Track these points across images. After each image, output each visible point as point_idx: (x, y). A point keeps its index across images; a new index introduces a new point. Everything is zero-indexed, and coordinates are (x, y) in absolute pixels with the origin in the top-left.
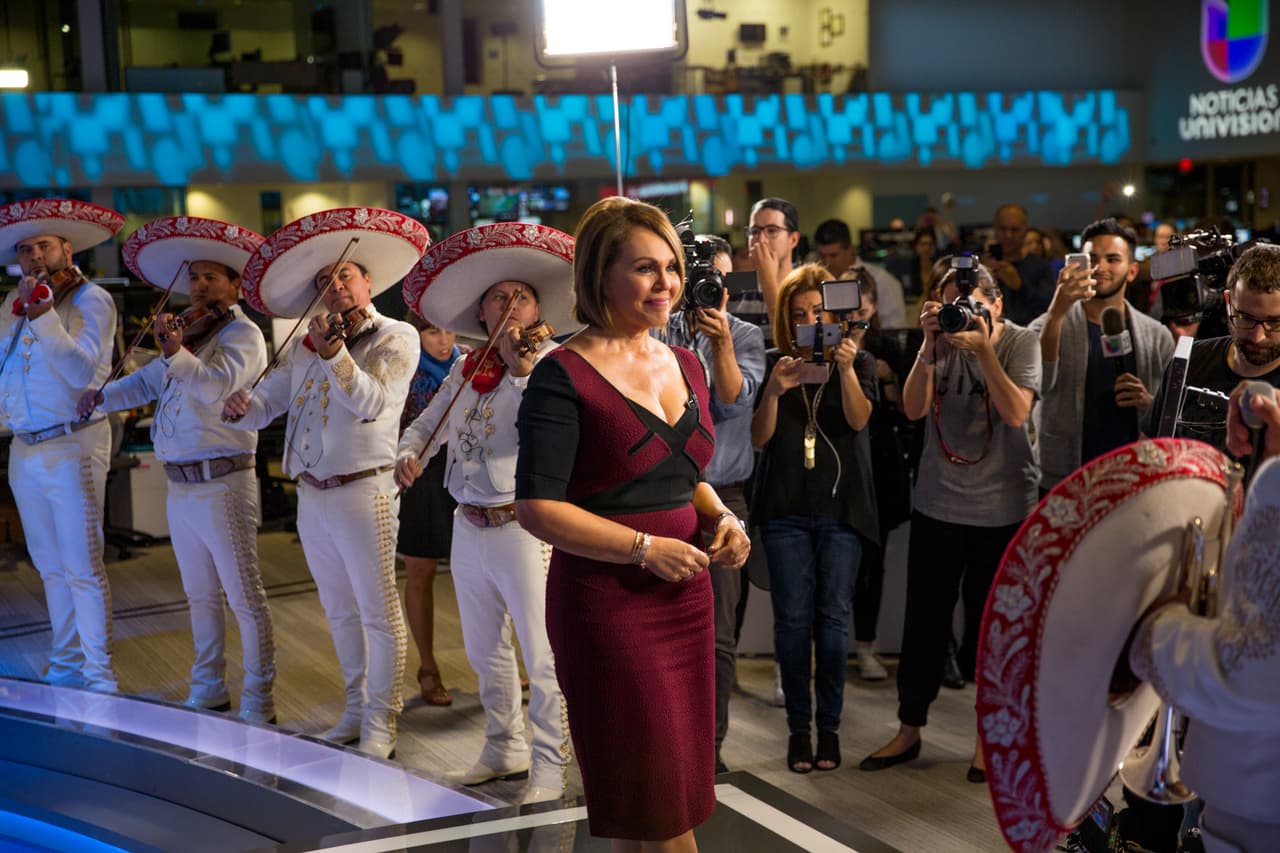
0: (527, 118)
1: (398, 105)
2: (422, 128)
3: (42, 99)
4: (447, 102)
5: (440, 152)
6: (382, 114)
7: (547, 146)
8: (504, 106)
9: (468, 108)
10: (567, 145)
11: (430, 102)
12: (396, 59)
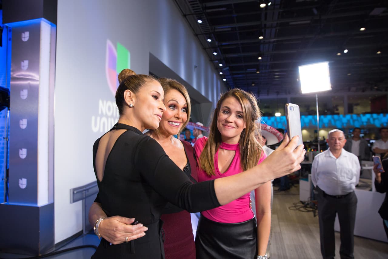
0: (359, 118)
1: (336, 117)
2: (340, 120)
3: (282, 117)
4: (344, 116)
5: (343, 124)
6: (333, 118)
7: (363, 122)
8: (355, 116)
9: (348, 117)
10: (367, 122)
11: (341, 116)
12: (337, 110)
